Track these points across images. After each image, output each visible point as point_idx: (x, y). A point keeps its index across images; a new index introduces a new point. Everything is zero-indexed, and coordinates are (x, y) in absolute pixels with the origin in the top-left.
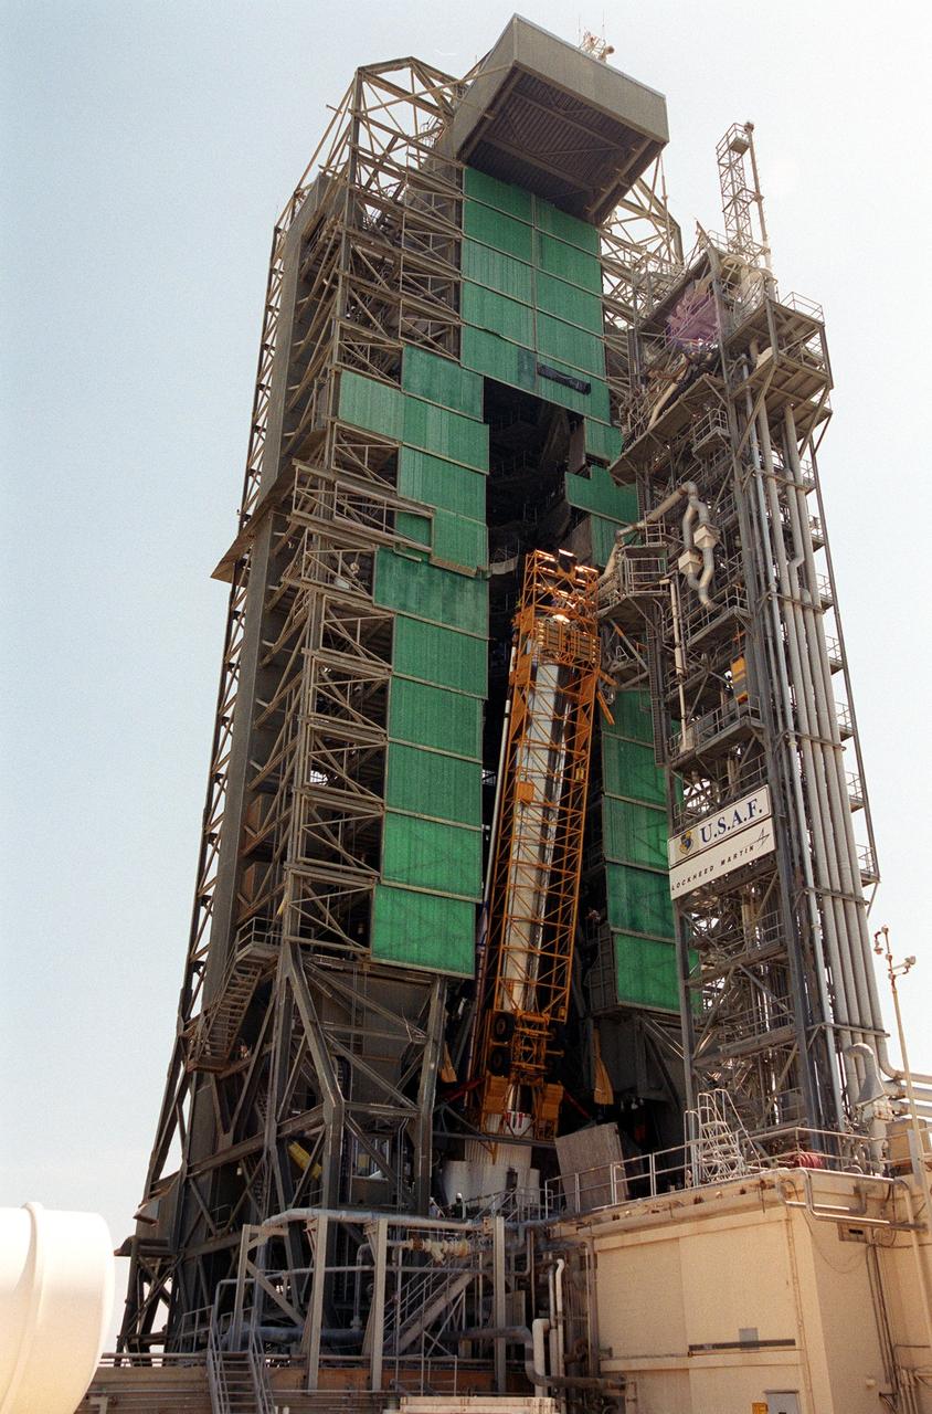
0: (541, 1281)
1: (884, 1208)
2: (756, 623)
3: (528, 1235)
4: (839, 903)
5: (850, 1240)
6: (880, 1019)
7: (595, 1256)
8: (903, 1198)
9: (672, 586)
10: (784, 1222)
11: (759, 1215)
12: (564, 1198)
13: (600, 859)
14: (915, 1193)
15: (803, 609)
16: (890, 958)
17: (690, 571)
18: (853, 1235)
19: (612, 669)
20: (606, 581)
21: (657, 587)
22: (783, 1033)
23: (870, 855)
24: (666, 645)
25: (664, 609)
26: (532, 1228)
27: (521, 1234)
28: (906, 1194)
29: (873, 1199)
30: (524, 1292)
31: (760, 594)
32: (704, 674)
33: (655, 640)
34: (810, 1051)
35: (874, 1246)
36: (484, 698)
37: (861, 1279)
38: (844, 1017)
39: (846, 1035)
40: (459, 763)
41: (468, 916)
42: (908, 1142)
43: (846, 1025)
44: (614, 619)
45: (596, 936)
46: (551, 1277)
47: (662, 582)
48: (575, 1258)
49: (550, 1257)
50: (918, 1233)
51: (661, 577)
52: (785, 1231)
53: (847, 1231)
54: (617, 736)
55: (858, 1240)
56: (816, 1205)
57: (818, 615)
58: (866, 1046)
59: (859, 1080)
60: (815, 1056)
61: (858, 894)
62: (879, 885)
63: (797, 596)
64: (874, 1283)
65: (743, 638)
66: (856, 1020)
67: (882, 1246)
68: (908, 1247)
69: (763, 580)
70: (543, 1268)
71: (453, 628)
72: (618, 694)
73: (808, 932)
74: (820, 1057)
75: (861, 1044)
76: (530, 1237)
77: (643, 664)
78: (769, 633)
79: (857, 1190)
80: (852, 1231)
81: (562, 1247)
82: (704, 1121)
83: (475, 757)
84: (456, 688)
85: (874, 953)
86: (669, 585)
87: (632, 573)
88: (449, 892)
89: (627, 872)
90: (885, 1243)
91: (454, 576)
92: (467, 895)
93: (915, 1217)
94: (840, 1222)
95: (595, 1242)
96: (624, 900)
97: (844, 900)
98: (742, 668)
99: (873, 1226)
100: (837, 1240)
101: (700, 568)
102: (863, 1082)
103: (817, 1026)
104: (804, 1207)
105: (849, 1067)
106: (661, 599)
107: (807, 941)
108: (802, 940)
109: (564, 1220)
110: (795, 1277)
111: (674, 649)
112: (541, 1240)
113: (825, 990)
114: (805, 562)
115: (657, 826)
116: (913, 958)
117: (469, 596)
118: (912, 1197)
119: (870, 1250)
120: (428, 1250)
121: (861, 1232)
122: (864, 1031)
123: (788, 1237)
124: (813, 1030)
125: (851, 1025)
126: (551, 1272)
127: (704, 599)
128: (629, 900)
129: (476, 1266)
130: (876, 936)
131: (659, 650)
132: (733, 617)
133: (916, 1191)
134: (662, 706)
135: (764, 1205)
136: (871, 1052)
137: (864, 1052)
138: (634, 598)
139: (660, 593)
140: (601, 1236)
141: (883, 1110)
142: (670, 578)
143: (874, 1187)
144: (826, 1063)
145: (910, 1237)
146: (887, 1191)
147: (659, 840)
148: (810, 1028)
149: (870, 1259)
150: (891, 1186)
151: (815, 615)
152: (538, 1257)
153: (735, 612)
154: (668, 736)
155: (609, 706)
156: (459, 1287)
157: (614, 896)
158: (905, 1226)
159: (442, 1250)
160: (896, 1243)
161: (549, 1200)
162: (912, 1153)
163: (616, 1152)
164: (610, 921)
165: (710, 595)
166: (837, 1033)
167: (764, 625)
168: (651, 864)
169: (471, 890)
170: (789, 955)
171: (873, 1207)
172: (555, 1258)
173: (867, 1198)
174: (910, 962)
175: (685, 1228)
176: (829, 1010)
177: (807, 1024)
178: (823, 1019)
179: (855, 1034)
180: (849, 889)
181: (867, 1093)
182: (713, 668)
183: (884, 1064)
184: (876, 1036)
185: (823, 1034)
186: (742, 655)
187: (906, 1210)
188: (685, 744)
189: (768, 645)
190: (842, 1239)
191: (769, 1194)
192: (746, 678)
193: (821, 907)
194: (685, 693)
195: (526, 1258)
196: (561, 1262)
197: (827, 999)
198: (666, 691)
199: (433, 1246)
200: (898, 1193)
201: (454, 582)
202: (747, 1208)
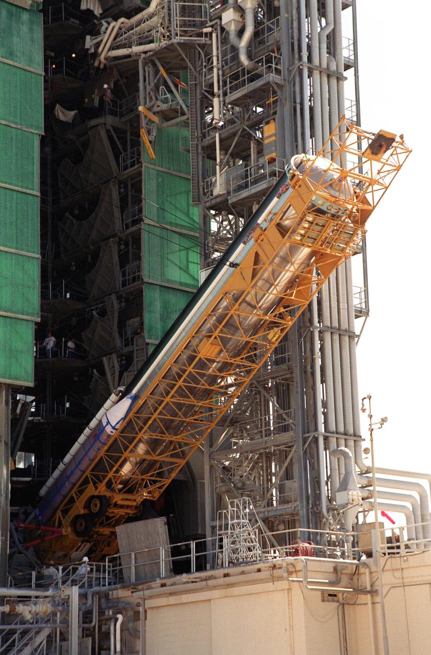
0: (103, 630)
1: (352, 579)
2: (287, 89)
3: (95, 599)
4: (336, 337)
5: (328, 601)
6: (359, 427)
7: (146, 611)
8: (365, 573)
9: (214, 35)
10: (286, 591)
11: (270, 586)
12: (121, 570)
13: (138, 278)
14: (373, 570)
15: (329, 76)
16: (371, 417)
17: (232, 29)
18: (331, 598)
19: (156, 109)
20: (151, 16)
21: (200, 35)
22: (285, 437)
23: (363, 293)
24: (206, 91)
25: (205, 56)
26: (98, 593)
27: (90, 597)
28: (367, 571)
29: (346, 574)
30: (90, 638)
31: (293, 63)
32: (239, 126)
33: (196, 85)
34: (305, 452)
35: (343, 604)
36: (40, 132)
37: (333, 625)
38: (333, 428)
39: (333, 442)
40: (20, 195)
41: (28, 333)
42: (371, 537)
43: (333, 433)
44: (158, 58)
45: (133, 345)
46: (112, 628)
47: (205, 30)
48: (130, 613)
49: (111, 613)
50: (372, 596)
51: (203, 24)
52: (287, 597)
53: (327, 595)
54: (157, 168)
55: (333, 601)
56: (309, 580)
57: (341, 82)
58: (347, 450)
59: (339, 474)
60: (308, 455)
61: (351, 329)
62: (368, 318)
63: (324, 65)
64: (341, 628)
65: (275, 102)
66: (341, 429)
67: (348, 604)
68: (365, 604)
69: (296, 47)
70: (104, 621)
71: (11, 63)
72: (159, 130)
73: (309, 360)
74: (312, 457)
75: (343, 448)
76: (96, 599)
77: (184, 107)
78: (298, 101)
79: (335, 569)
80: (330, 595)
81: (121, 605)
82: (232, 518)
83: (33, 190)
84: (16, 123)
85: (361, 412)
86: (211, 33)
87: (178, 18)
88: (13, 313)
89: (161, 291)
90: (350, 602)
91: (10, 7)
92: (27, 315)
93: (371, 586)
94: (323, 591)
95: (146, 601)
96: (158, 316)
97: (339, 334)
98: (273, 131)
99: (343, 592)
100: (321, 601)
101: (240, 26)
102: (342, 476)
103: (312, 435)
104: (301, 581)
105: (333, 465)
106: (203, 46)
107: (309, 367)
108: (305, 367)
109: (123, 587)
110: (291, 627)
111: (213, 98)
112: (103, 600)
113: (319, 404)
114: (334, 30)
115: (188, 249)
116: (386, 418)
117: (25, 28)
118: (371, 573)
119: (341, 607)
120: (20, 612)
121: (335, 596)
122: (346, 437)
123: (289, 600)
124: (309, 437)
125: (337, 433)
126: (112, 624)
127: (243, 58)
128: (162, 316)
129: (55, 622)
130: (363, 400)
131: (199, 97)
132: (268, 83)
133: (373, 569)
134: (200, 148)
135: (273, 579)
136: (351, 454)
137: (345, 455)
138: (179, 44)
139: (203, 40)
140: (151, 597)
141: (355, 498)
142: (212, 26)
143: (346, 567)
144: (316, 462)
145: (368, 598)
146: (354, 570)
147: (188, 262)
148: (307, 435)
149: (340, 613)
150: (357, 566)
151: (338, 82)
152: (101, 612)
153: (271, 79)
154: (204, 178)
155: (150, 142)
156: (42, 637)
157: (150, 312)
158: (364, 592)
159: (30, 612)
160: (358, 602)
161: (109, 572)
162: (373, 545)
163: (165, 539)
164: (146, 334)
165: (250, 56)
166: (326, 439)
167: (294, 92)
168: (181, 284)
169: (31, 311)
170: (294, 375)
171: (345, 580)
172: (115, 613)
173: (341, 573)
174: (384, 420)
175: (216, 593)
176: (321, 419)
177: (304, 433)
178: (316, 429)
179: (340, 440)
180: (344, 326)
181: (344, 486)
182: (247, 123)
183: (359, 461)
184: (355, 441)
185: (316, 440)
186: (274, 119)
187: (366, 581)
188: (218, 187)
189: (296, 109)
190: (323, 601)
191: (277, 572)
192: (275, 141)
193: (322, 339)
194: (221, 141)
195: (92, 614)
196: (120, 617)
197: (320, 410)
198: (204, 136)
199: (24, 610)
200: (362, 570)
201: (10, 14)
202: (261, 581)
